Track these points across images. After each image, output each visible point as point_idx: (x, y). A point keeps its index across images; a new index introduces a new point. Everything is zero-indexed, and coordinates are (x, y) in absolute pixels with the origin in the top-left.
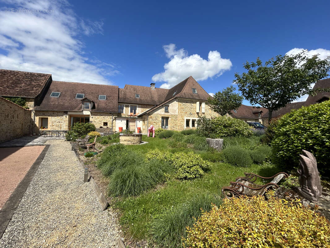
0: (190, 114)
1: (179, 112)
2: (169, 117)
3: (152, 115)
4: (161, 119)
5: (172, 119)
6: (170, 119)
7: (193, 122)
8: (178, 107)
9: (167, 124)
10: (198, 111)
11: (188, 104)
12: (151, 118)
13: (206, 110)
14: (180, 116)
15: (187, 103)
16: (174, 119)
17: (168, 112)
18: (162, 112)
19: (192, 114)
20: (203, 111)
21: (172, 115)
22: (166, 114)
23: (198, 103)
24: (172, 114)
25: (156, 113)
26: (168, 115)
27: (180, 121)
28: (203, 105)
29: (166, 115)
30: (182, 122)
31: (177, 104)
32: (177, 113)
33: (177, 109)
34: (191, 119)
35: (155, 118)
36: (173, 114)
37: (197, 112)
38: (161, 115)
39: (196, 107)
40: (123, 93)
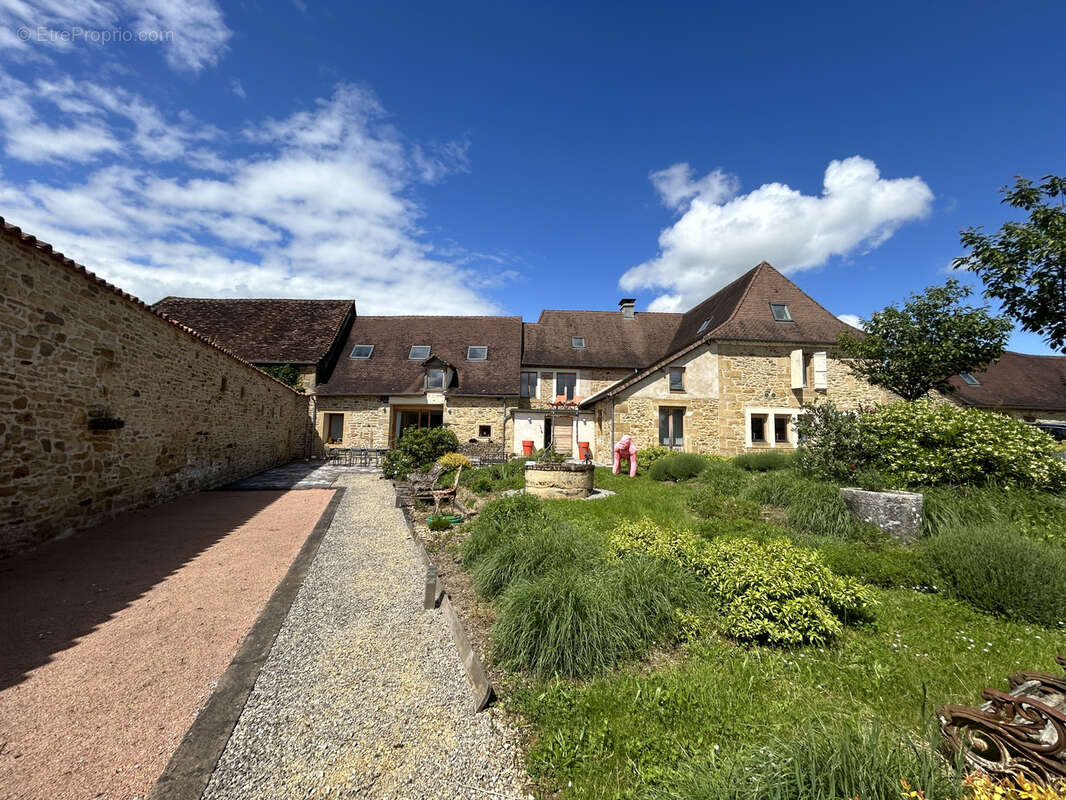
0: (767, 395)
1: (721, 390)
2: (685, 407)
3: (625, 403)
4: (657, 414)
5: (696, 414)
6: (688, 413)
7: (781, 423)
8: (717, 371)
9: (679, 433)
10: (797, 383)
11: (755, 358)
12: (624, 411)
13: (831, 379)
14: (728, 403)
15: (751, 358)
16: (704, 414)
17: (681, 390)
18: (662, 390)
19: (773, 395)
20: (820, 381)
21: (697, 400)
22: (676, 396)
23: (797, 355)
24: (697, 395)
25: (638, 394)
26: (684, 402)
27: (728, 420)
28: (820, 360)
29: (677, 400)
30: (738, 424)
31: (716, 363)
32: (714, 394)
33: (717, 381)
34: (771, 412)
35: (636, 411)
36: (703, 396)
37: (793, 387)
38: (657, 400)
39: (789, 369)
40: (534, 335)
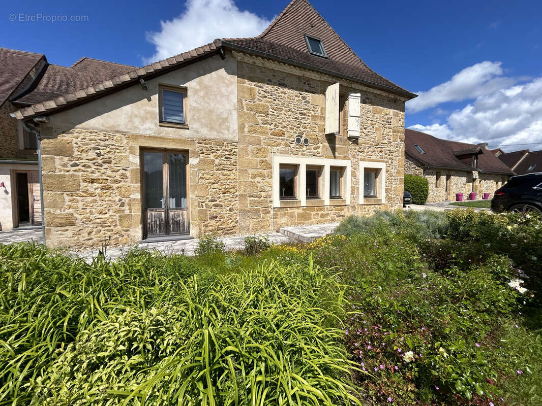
0: (298, 140)
1: (241, 128)
2: (187, 151)
3: (66, 137)
4: (135, 160)
5: (202, 162)
6: (193, 161)
7: (313, 174)
8: (236, 101)
9: (179, 190)
10: (332, 126)
11: (286, 90)
12: (64, 151)
13: (363, 127)
14: (250, 147)
15: (281, 89)
16: (217, 161)
17: (182, 125)
18: (144, 120)
19: (306, 141)
20: (354, 128)
21: (204, 141)
22: (170, 132)
23: (334, 90)
24: (205, 133)
25: (95, 123)
26: (184, 142)
27: (251, 171)
28: (354, 103)
29: (171, 137)
30: (262, 176)
31: (234, 88)
32: (231, 131)
33: (235, 114)
34: (303, 162)
35: (92, 154)
36: (213, 135)
37: (327, 132)
38: (136, 137)
39: (323, 110)
